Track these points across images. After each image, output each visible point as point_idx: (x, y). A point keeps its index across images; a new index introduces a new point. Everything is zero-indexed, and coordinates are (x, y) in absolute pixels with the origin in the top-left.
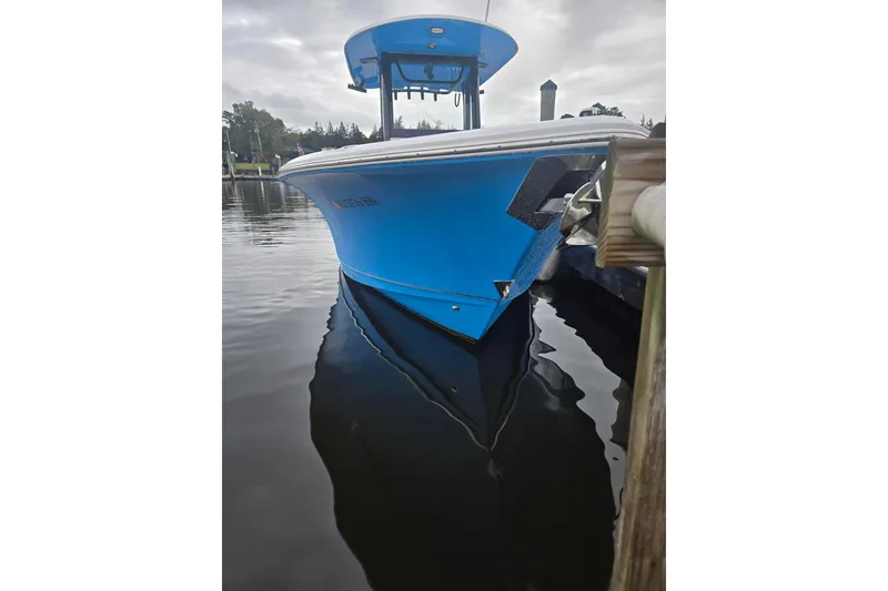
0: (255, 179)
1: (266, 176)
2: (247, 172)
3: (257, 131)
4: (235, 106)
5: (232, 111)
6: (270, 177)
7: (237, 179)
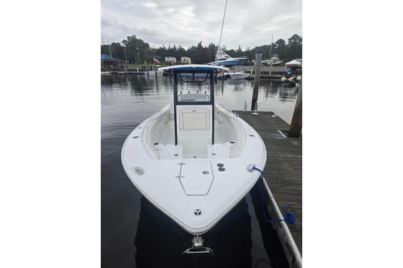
0: (136, 73)
1: (140, 72)
2: (132, 70)
3: (137, 49)
4: (128, 37)
5: (127, 39)
6: (142, 72)
7: (128, 74)
